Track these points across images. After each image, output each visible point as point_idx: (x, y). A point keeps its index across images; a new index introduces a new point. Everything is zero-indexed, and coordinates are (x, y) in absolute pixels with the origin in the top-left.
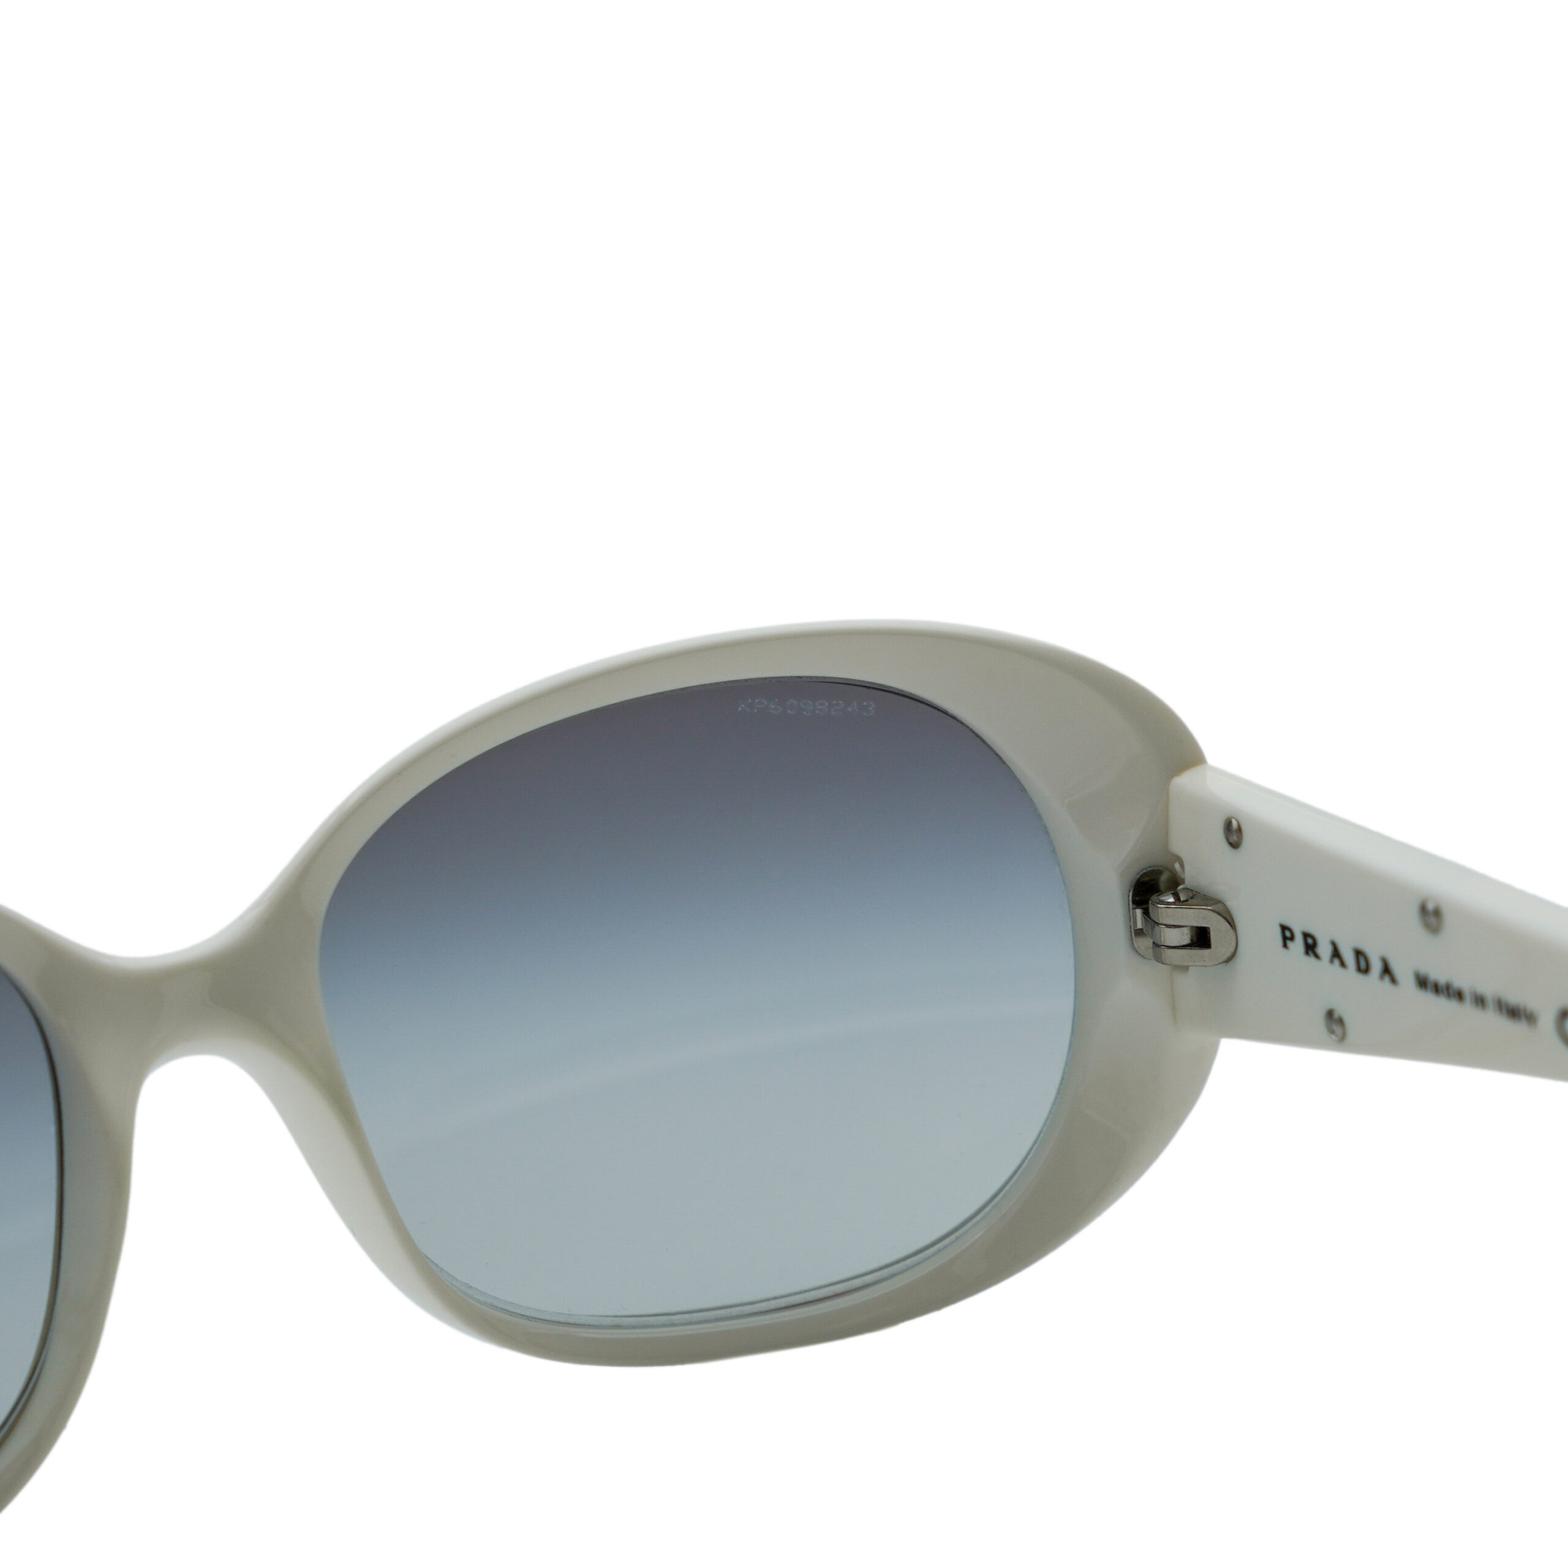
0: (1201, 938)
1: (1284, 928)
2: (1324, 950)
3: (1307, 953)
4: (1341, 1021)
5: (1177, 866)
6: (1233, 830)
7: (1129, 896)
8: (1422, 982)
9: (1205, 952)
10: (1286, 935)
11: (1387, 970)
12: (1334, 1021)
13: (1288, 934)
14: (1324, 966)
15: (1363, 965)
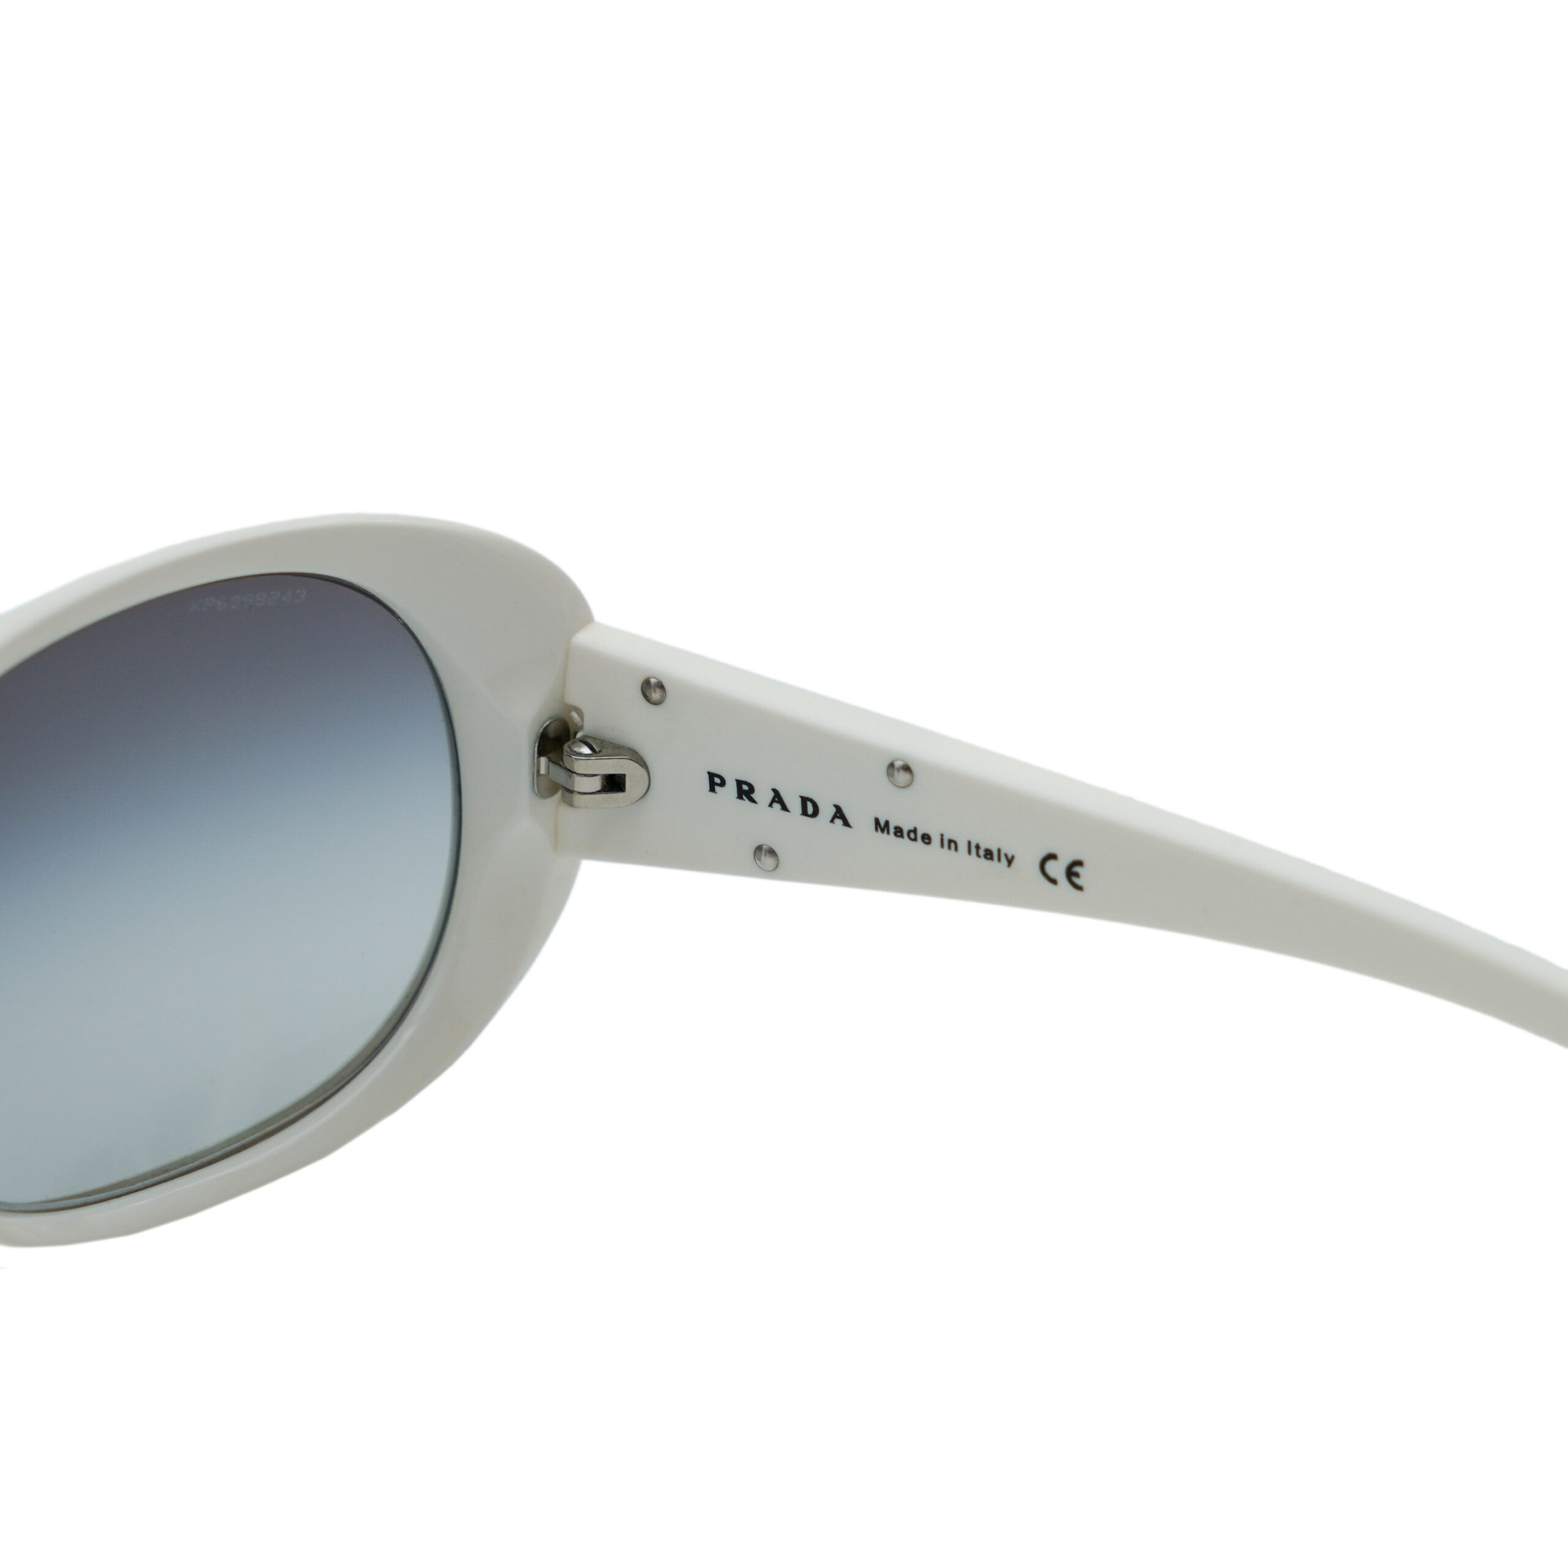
0: (614, 784)
1: (712, 776)
2: (763, 795)
3: (740, 797)
4: (772, 852)
5: (574, 715)
6: (652, 684)
7: (534, 747)
8: (881, 826)
9: (620, 795)
10: (715, 781)
11: (839, 814)
12: (761, 851)
13: (717, 780)
14: (761, 810)
15: (810, 810)
